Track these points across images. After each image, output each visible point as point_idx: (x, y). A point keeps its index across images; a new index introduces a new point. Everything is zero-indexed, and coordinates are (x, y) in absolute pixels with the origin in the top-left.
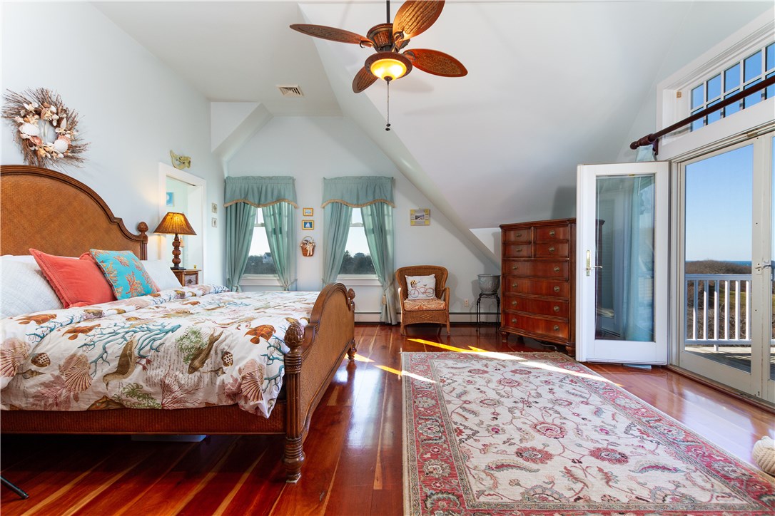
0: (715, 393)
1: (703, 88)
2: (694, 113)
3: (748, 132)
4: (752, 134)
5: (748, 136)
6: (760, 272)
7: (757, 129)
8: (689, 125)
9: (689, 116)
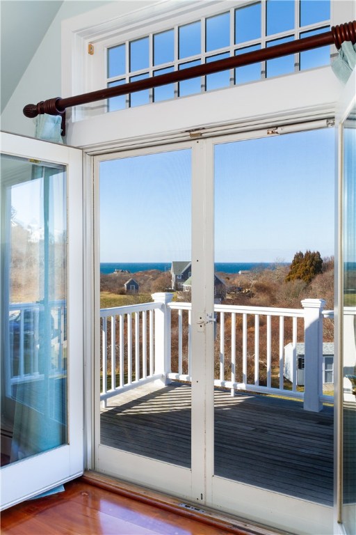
0: (149, 508)
1: (125, 50)
2: (112, 86)
3: (193, 131)
4: (196, 134)
5: (191, 135)
6: (202, 329)
7: (204, 129)
8: (105, 101)
9: (104, 87)
